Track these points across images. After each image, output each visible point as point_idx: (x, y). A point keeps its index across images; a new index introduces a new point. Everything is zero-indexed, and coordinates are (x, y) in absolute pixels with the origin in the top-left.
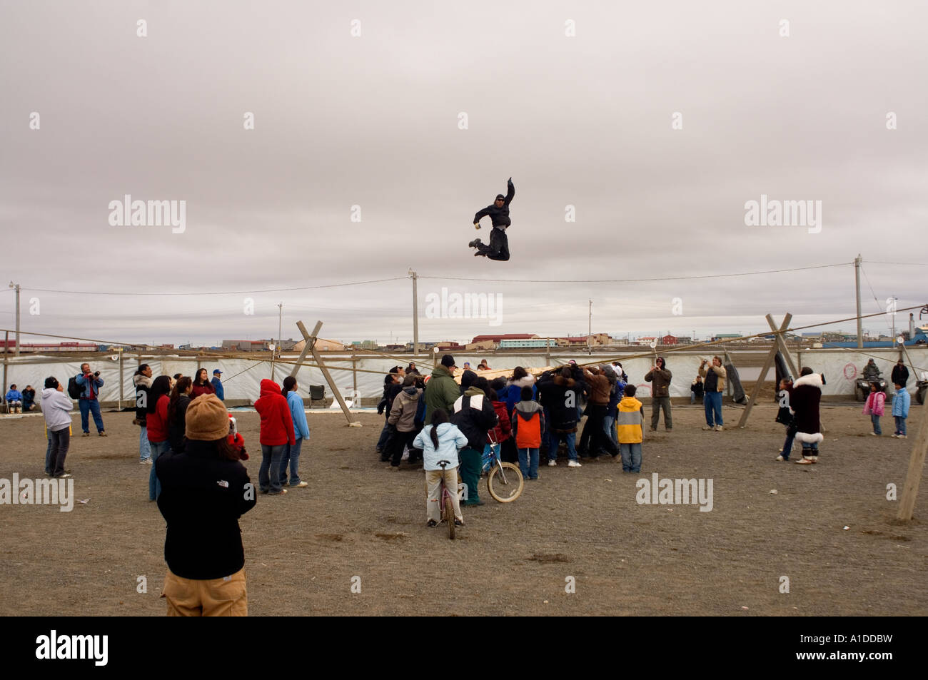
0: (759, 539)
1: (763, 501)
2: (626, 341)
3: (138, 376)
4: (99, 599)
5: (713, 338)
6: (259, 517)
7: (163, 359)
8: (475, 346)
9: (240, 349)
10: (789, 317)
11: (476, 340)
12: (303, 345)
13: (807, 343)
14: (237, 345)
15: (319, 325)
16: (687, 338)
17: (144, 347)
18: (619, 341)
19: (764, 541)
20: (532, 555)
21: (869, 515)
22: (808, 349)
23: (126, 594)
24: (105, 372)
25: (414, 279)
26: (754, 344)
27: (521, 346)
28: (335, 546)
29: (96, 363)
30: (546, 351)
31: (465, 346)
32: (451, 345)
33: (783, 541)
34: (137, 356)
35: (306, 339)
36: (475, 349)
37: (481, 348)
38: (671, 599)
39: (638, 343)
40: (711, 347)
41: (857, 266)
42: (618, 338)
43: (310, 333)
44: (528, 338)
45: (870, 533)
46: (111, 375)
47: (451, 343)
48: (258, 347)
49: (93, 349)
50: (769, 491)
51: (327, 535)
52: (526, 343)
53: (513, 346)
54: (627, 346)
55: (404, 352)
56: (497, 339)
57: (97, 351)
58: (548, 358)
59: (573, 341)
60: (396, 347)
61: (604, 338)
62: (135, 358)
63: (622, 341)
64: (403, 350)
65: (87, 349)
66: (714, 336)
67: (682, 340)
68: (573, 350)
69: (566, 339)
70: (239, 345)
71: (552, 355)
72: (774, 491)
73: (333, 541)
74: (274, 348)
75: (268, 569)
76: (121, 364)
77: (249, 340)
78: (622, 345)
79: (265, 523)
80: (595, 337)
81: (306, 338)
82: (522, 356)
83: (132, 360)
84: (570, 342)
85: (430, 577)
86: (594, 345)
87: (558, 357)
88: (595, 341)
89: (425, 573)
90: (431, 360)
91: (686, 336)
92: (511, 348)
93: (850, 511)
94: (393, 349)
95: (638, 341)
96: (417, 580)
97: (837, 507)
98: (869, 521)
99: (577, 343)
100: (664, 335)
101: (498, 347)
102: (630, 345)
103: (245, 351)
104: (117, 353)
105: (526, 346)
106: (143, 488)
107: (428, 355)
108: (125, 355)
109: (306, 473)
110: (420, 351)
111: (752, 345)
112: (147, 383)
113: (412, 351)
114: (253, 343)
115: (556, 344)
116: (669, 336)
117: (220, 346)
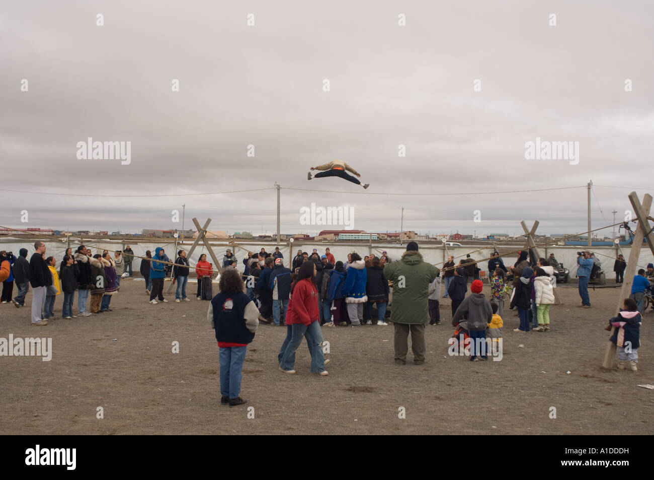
0: (509, 379)
1: (514, 352)
2: (427, 237)
3: (77, 254)
4: (41, 412)
5: (488, 236)
6: (159, 356)
7: (99, 242)
8: (321, 237)
9: (155, 236)
10: (537, 224)
11: (322, 233)
12: (197, 234)
13: (554, 241)
14: (153, 232)
15: (209, 221)
16: (470, 236)
17: (87, 232)
18: (422, 236)
19: (511, 381)
20: (349, 386)
21: (586, 364)
22: (554, 246)
23: (61, 408)
24: (57, 250)
25: (279, 189)
26: (517, 241)
27: (354, 239)
28: (211, 378)
29: (51, 243)
30: (369, 243)
31: (314, 237)
32: (304, 236)
33: (525, 381)
34: (80, 239)
35: (199, 231)
36: (321, 240)
37: (325, 239)
38: (443, 420)
39: (436, 239)
40: (487, 243)
41: (589, 189)
42: (422, 235)
43: (202, 227)
44: (359, 233)
45: (586, 376)
46: (61, 252)
47: (304, 235)
48: (168, 235)
49: (51, 233)
50: (518, 345)
51: (206, 370)
52: (357, 237)
53: (348, 238)
54: (428, 240)
55: (271, 241)
56: (337, 233)
57: (53, 235)
58: (371, 247)
59: (389, 236)
60: (265, 237)
61: (412, 235)
62: (79, 241)
63: (424, 236)
64: (270, 239)
65: (46, 233)
66: (489, 235)
67: (466, 237)
68: (390, 242)
69: (385, 234)
70: (154, 233)
71: (373, 245)
72: (521, 346)
73: (210, 374)
74: (177, 236)
75: (163, 392)
76: (69, 245)
77: (161, 230)
78: (424, 239)
79: (163, 360)
80: (406, 234)
81: (199, 229)
82: (352, 246)
83: (76, 242)
84: (388, 236)
85: (276, 401)
86: (405, 239)
87: (378, 247)
88: (406, 236)
89: (272, 398)
90: (288, 247)
91: (470, 234)
92: (346, 240)
93: (573, 361)
94: (263, 238)
95: (436, 237)
96: (267, 403)
97: (565, 357)
98: (586, 368)
99: (393, 238)
100: (454, 233)
101: (337, 239)
102: (430, 240)
103: (159, 237)
104: (66, 236)
105: (357, 239)
106: (79, 333)
107: (286, 243)
108: (71, 239)
109: (195, 325)
110: (282, 240)
111: (515, 241)
112: (83, 259)
113: (275, 240)
114: (164, 232)
115: (378, 238)
116: (457, 234)
117: (140, 233)
